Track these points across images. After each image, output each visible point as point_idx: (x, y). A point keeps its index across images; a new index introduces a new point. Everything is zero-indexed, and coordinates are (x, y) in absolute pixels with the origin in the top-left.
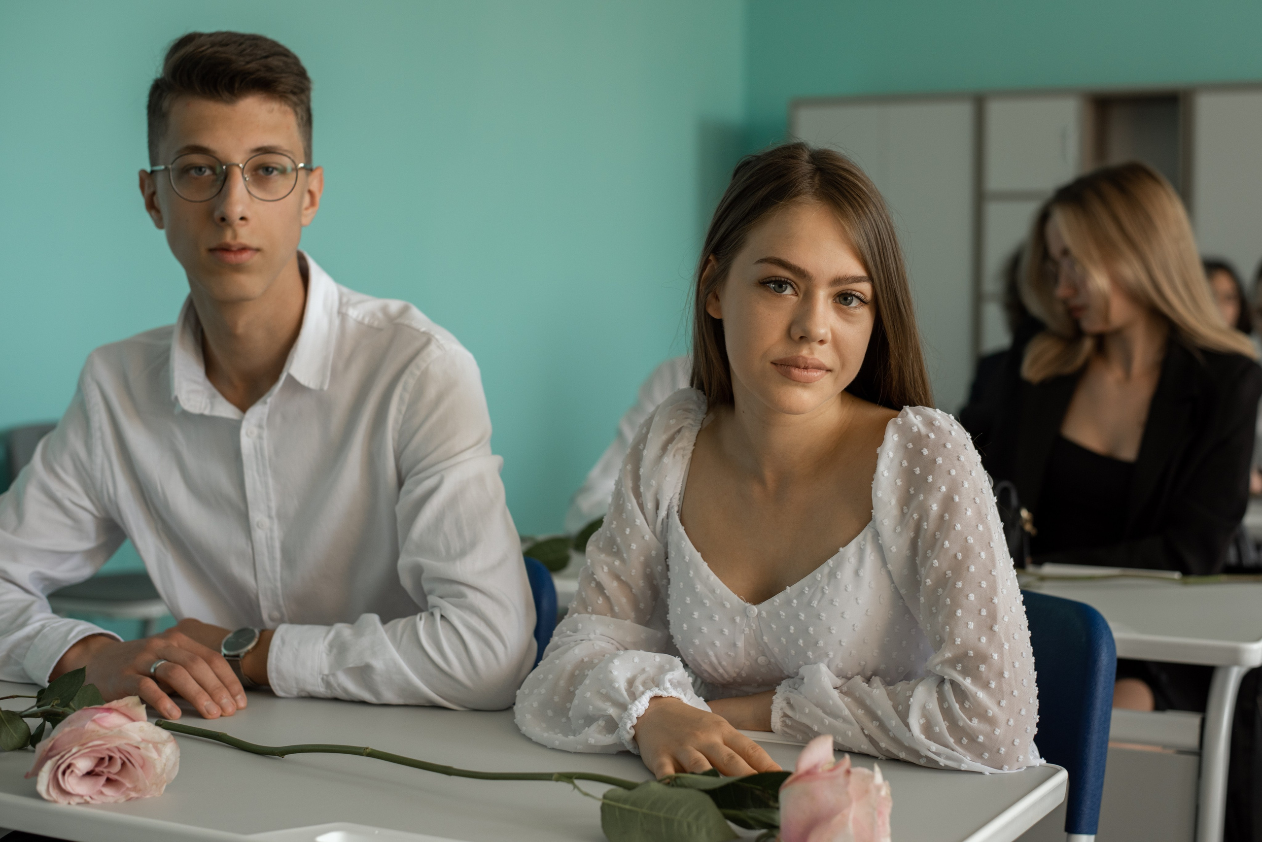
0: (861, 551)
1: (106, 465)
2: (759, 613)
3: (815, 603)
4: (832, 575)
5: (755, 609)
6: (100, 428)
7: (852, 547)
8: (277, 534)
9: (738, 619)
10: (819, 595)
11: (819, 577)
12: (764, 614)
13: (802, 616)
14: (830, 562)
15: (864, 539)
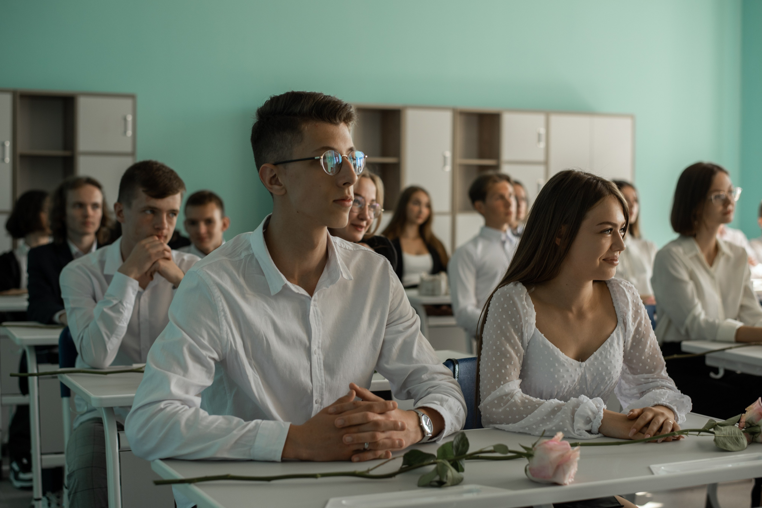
0: (618, 336)
1: (229, 331)
2: (586, 365)
3: (608, 357)
4: (611, 345)
5: (584, 364)
6: (223, 310)
7: (614, 335)
8: (322, 357)
9: (578, 369)
10: (609, 354)
11: (606, 346)
12: (588, 365)
13: (605, 363)
14: (609, 340)
15: (618, 330)
